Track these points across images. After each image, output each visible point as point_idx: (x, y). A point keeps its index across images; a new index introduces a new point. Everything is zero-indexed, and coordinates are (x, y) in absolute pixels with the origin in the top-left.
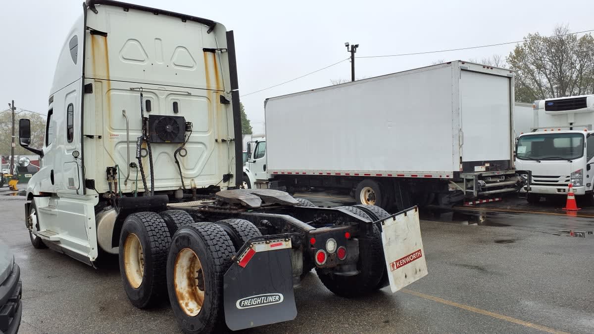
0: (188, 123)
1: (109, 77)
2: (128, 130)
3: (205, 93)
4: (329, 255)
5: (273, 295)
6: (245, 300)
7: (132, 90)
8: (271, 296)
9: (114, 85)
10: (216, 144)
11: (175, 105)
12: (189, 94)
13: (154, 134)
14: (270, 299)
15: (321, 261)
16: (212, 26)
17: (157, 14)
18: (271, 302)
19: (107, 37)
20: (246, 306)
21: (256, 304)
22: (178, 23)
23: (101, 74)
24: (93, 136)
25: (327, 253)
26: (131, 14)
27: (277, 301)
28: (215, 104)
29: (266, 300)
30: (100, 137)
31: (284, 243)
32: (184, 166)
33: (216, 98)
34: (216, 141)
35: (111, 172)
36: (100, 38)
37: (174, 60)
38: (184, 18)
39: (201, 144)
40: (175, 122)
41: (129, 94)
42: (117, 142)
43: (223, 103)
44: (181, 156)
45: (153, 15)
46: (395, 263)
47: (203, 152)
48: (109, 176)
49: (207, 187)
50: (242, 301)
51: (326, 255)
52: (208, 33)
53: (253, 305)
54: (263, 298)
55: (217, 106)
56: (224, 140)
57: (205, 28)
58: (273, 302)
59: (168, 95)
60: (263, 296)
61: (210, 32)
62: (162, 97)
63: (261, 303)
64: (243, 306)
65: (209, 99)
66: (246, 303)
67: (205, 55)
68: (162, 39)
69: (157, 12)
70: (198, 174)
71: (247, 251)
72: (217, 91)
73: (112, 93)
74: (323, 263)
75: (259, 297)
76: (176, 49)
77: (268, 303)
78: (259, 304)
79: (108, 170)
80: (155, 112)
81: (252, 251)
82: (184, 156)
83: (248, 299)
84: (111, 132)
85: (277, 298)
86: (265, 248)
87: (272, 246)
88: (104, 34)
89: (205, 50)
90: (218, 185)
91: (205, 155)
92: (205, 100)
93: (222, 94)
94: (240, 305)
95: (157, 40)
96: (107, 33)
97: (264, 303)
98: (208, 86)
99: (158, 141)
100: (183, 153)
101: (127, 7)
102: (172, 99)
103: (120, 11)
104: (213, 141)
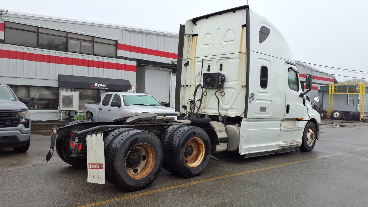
1: (195, 56)
3: (238, 55)
9: (196, 60)
10: (242, 89)
11: (221, 66)
12: (229, 58)
13: (205, 84)
23: (193, 55)
24: (188, 86)
26: (210, 19)
28: (244, 62)
30: (190, 86)
32: (223, 102)
33: (244, 58)
36: (195, 37)
37: (225, 38)
38: (234, 10)
39: (233, 89)
40: (214, 76)
44: (222, 96)
45: (220, 16)
46: (90, 164)
47: (233, 93)
48: (190, 104)
49: (234, 116)
59: (219, 60)
62: (215, 62)
65: (240, 59)
67: (242, 29)
68: (220, 28)
70: (229, 108)
72: (246, 53)
73: (196, 64)
76: (228, 30)
79: (190, 102)
80: (211, 71)
82: (223, 96)
88: (197, 35)
89: (243, 26)
90: (241, 116)
91: (235, 96)
92: (238, 60)
95: (218, 30)
98: (240, 50)
100: (223, 94)
101: (207, 17)
102: (220, 63)
103: (205, 20)
104: (241, 86)
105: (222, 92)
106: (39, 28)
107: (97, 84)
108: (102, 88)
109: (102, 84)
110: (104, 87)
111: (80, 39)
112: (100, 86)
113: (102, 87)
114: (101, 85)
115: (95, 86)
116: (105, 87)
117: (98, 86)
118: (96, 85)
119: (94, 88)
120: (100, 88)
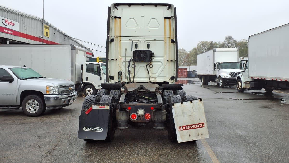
0: (153, 53)
1: (120, 35)
2: (126, 57)
3: (163, 39)
4: (139, 116)
5: (99, 128)
6: (87, 127)
7: (129, 40)
8: (98, 128)
9: (122, 38)
10: (168, 62)
11: (148, 45)
12: (155, 40)
13: (137, 58)
14: (97, 129)
15: (134, 118)
16: (169, 6)
17: (143, 5)
18: (97, 131)
19: (121, 19)
20: (87, 130)
21: (91, 130)
22: (153, 7)
23: (117, 34)
24: (114, 59)
25: (138, 115)
26: (132, 7)
27: (100, 131)
28: (168, 44)
29: (95, 130)
30: (116, 60)
31: (106, 107)
32: (151, 72)
33: (168, 41)
34: (168, 61)
35: (120, 74)
36: (118, 19)
37: (149, 25)
38: (156, 5)
39: (160, 62)
40: (146, 53)
41: (128, 41)
42: (122, 62)
43: (172, 43)
44: (150, 68)
45: (142, 6)
46: (182, 127)
47: (161, 66)
48: (119, 75)
49: (162, 82)
50: (86, 128)
51: (137, 116)
52: (168, 10)
53: (90, 130)
54: (94, 128)
55: (169, 45)
56: (172, 60)
57: (166, 8)
58: (98, 131)
59: (146, 41)
60: (95, 128)
61: (169, 9)
62: (142, 42)
63: (93, 130)
64: (86, 130)
65: (165, 41)
66: (87, 129)
67: (165, 20)
68: (144, 16)
69: (143, 4)
70: (158, 76)
71: (89, 108)
72: (169, 37)
73: (122, 41)
74: (135, 119)
75: (93, 128)
76: (151, 19)
77: (96, 131)
78: (92, 130)
79: (119, 73)
80: (139, 49)
81: (91, 108)
82: (152, 68)
83: (88, 128)
84: (121, 58)
85: (100, 130)
86: (97, 107)
87: (100, 107)
88: (120, 18)
89: (165, 18)
90: (168, 82)
91: (162, 67)
92: (163, 42)
93: (172, 38)
94: (85, 129)
95: (142, 17)
96: (121, 17)
97: (94, 130)
98: (165, 35)
99: (138, 61)
100: (151, 66)
101: (129, 5)
102: (147, 43)
103: (127, 6)
104: (166, 61)
105: (150, 65)
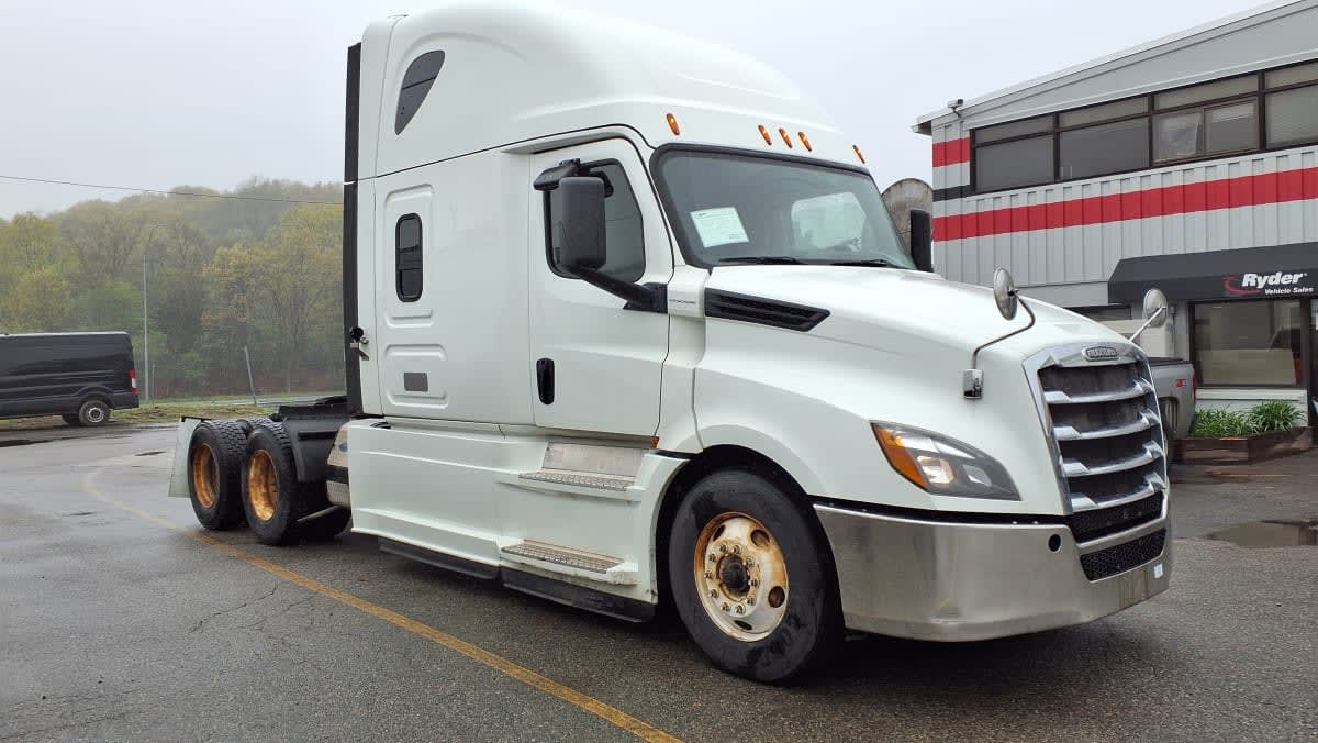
106: (1061, 115)
107: (1255, 276)
108: (1280, 291)
109: (1279, 274)
110: (1291, 286)
111: (1205, 103)
112: (1271, 282)
113: (1281, 286)
114: (1278, 278)
115: (1245, 284)
116: (1295, 285)
117: (1260, 286)
118: (1249, 279)
119: (1239, 293)
120: (1268, 292)
